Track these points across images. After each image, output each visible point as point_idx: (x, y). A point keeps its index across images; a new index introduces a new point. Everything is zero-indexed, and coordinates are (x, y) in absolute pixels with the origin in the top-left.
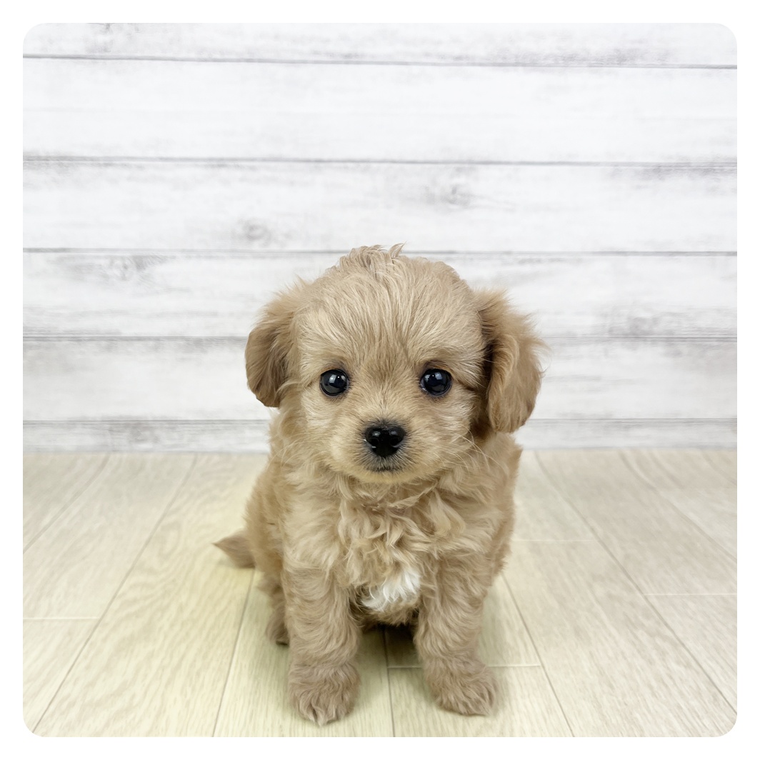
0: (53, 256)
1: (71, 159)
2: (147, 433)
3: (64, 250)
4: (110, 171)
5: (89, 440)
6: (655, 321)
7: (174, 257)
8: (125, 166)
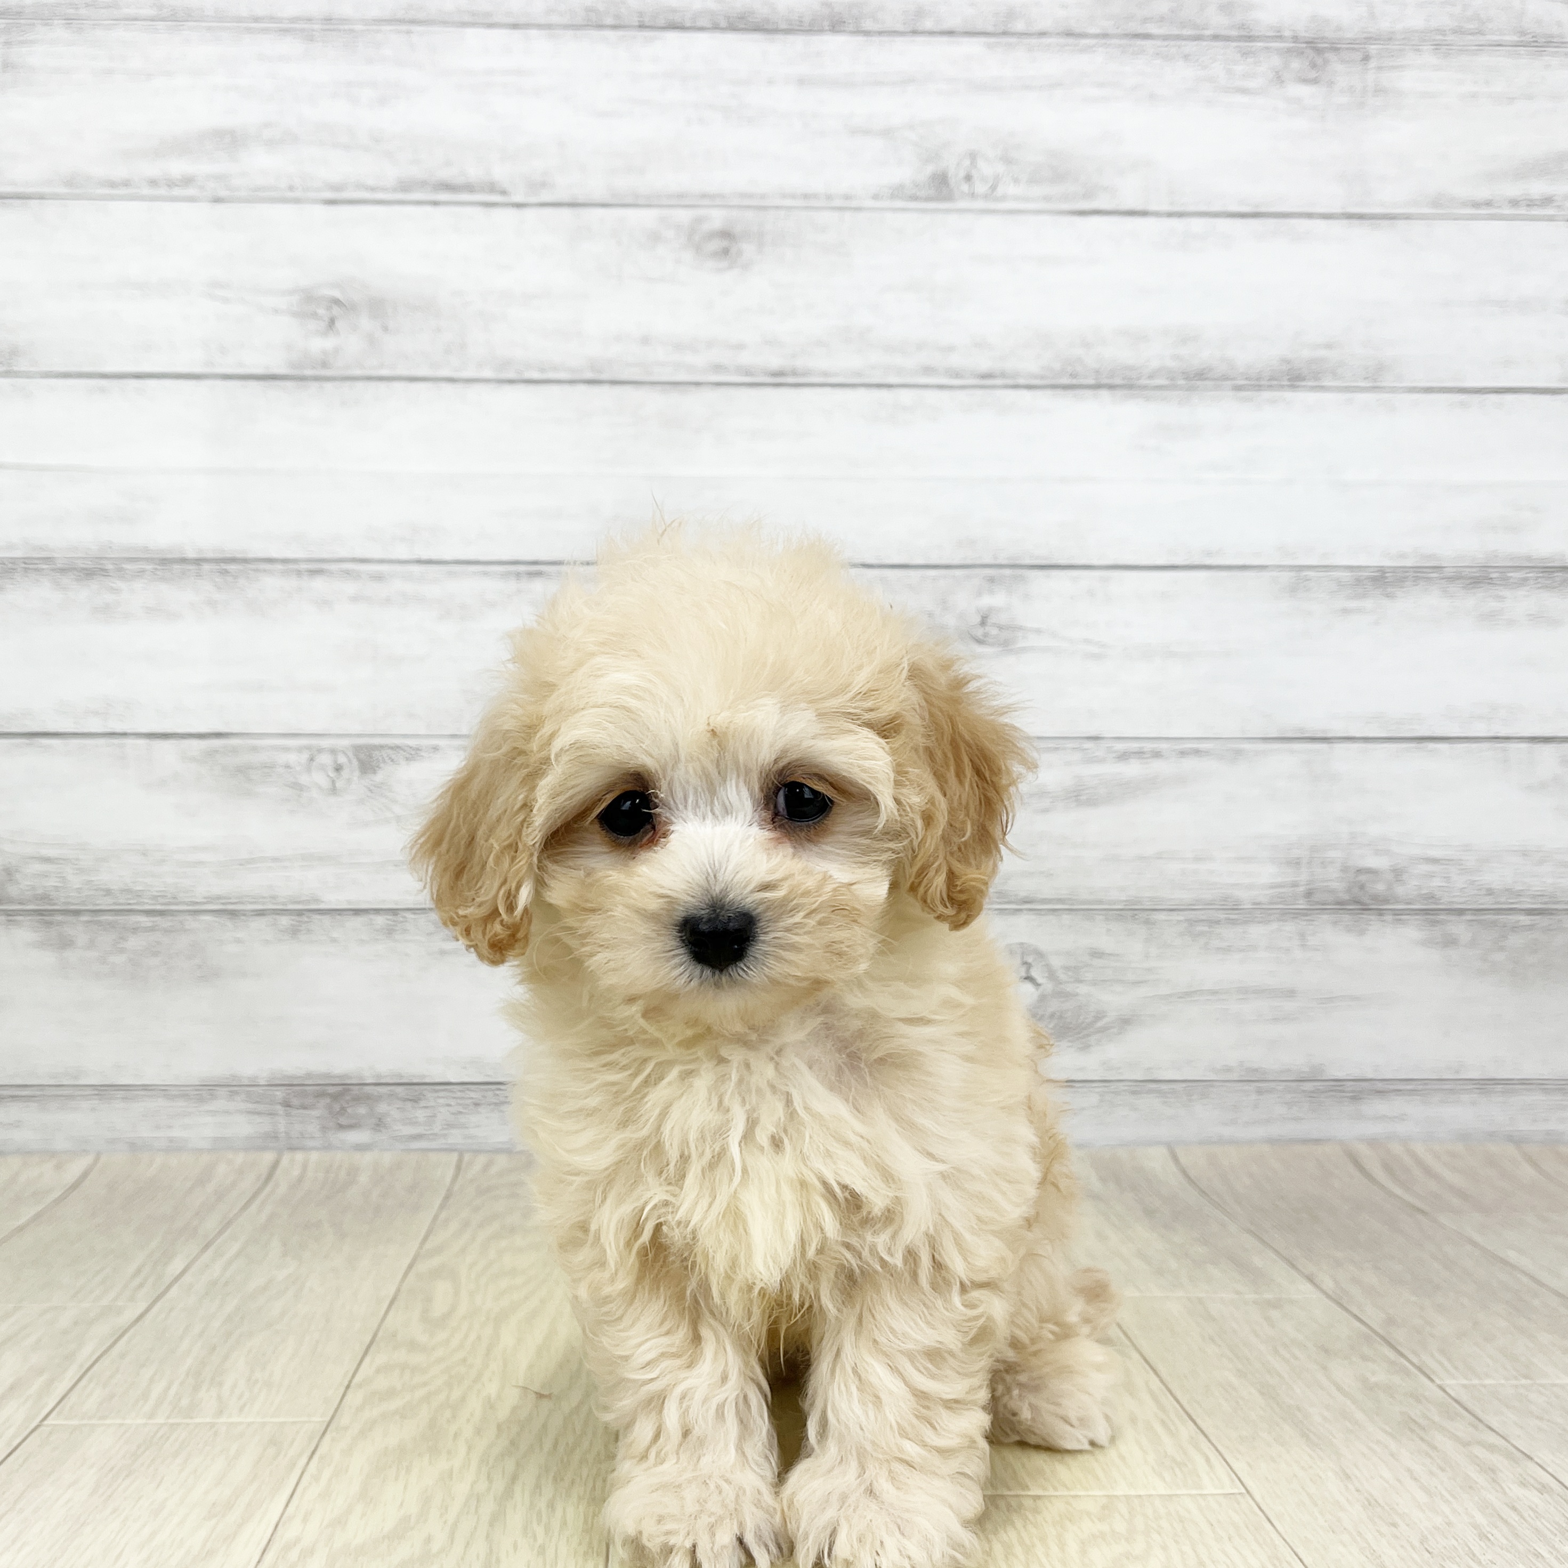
0: (194, 746)
1: (245, 561)
2: (362, 1110)
3: (218, 735)
4: (319, 584)
5: (240, 1126)
6: (1398, 877)
7: (436, 749)
8: (347, 573)
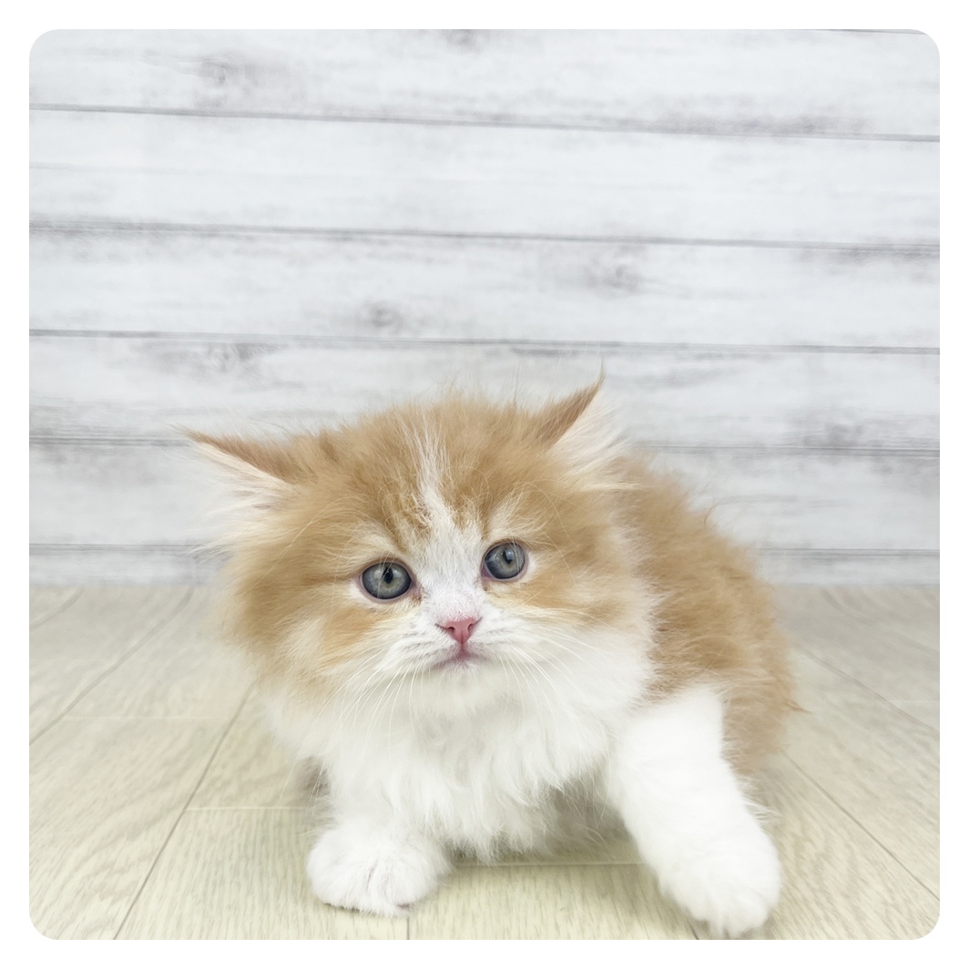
0: (139, 341)
1: (169, 227)
3: (154, 334)
4: (214, 242)
5: (169, 570)
6: (859, 430)
7: (285, 346)
8: (232, 237)
